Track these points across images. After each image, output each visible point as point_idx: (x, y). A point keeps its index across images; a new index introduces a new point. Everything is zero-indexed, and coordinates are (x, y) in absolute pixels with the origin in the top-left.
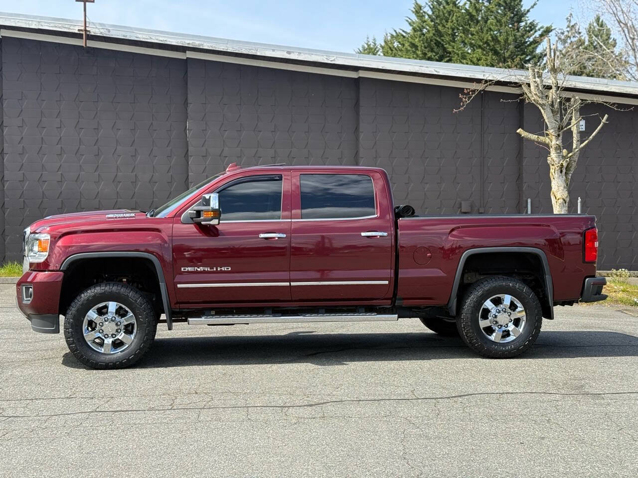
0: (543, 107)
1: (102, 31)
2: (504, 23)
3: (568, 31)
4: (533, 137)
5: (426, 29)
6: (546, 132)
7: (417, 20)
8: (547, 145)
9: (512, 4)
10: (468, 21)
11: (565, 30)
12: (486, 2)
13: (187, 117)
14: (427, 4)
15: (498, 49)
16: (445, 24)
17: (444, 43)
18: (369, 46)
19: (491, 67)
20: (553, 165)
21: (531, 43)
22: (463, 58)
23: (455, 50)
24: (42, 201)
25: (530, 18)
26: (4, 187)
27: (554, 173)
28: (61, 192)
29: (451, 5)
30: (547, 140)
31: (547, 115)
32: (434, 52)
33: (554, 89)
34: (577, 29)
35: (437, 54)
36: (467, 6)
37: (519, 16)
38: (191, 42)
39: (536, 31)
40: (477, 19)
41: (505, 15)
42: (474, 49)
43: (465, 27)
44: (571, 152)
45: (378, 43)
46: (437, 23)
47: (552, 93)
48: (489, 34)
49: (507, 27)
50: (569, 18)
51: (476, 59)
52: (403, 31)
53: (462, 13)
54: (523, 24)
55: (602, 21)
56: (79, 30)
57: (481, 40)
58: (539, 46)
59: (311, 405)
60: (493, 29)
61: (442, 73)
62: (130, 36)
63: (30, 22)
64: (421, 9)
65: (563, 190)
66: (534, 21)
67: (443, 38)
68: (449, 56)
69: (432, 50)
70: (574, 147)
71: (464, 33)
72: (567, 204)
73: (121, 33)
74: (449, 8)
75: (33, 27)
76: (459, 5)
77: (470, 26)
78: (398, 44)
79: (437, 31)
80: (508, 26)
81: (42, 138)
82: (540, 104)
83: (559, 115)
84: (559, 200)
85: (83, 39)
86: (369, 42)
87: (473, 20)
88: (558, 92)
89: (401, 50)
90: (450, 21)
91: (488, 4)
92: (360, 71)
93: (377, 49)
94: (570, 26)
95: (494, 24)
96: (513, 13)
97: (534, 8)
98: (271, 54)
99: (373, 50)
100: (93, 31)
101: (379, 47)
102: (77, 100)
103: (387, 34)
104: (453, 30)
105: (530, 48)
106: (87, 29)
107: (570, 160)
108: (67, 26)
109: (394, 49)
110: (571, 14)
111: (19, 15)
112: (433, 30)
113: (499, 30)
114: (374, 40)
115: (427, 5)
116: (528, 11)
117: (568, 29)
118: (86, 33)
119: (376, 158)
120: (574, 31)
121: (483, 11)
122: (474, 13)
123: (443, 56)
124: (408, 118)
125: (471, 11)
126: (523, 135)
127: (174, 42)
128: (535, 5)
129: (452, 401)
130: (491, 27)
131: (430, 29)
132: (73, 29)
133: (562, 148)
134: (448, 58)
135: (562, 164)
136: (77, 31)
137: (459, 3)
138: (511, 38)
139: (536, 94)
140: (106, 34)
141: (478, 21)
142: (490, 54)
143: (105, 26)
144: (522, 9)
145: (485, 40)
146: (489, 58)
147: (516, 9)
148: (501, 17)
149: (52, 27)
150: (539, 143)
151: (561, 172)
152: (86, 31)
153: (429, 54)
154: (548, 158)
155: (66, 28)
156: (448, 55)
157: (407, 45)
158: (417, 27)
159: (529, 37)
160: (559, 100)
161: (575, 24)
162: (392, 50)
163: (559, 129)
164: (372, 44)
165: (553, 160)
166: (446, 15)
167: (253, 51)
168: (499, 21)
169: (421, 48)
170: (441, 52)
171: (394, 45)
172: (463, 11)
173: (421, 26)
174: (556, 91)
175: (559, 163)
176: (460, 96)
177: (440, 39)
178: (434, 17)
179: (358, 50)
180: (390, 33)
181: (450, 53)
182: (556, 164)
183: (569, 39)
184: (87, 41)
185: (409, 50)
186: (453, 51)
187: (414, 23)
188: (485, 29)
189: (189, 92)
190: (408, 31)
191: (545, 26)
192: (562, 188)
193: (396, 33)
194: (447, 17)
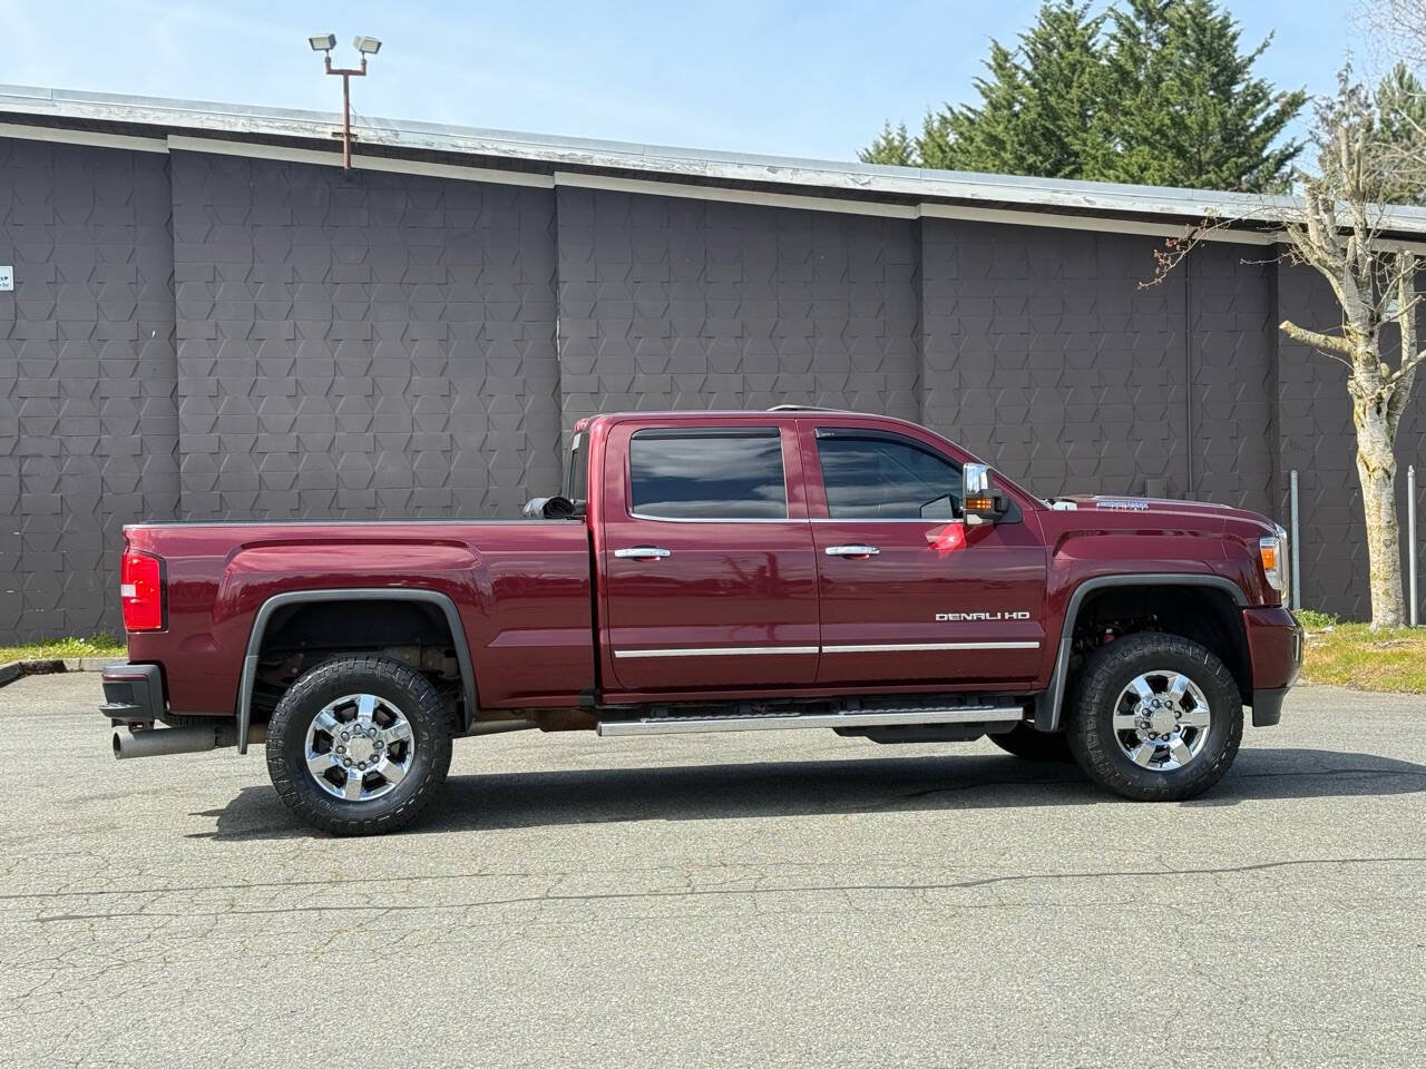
0: (1338, 273)
1: (382, 134)
2: (1199, 86)
3: (1342, 103)
4: (1316, 338)
5: (1021, 103)
6: (1347, 327)
7: (999, 85)
8: (1347, 356)
9: (1215, 45)
10: (1116, 84)
11: (1336, 99)
12: (1156, 41)
13: (557, 312)
14: (1020, 48)
15: (1187, 144)
16: (1064, 93)
17: (1063, 134)
18: (890, 142)
19: (1172, 185)
20: (1360, 397)
21: (1259, 130)
22: (1107, 167)
23: (1087, 149)
24: (258, 496)
25: (1254, 74)
26: (179, 467)
27: (1362, 416)
28: (297, 475)
29: (1078, 50)
30: (1346, 344)
31: (1344, 292)
32: (1041, 154)
33: (1359, 236)
34: (1362, 96)
35: (1047, 157)
36: (1113, 51)
37: (1229, 72)
38: (567, 152)
39: (1269, 104)
40: (1136, 79)
41: (1200, 69)
42: (1130, 144)
43: (1111, 97)
44: (1399, 368)
45: (910, 136)
46: (1046, 90)
47: (1355, 244)
48: (1164, 113)
49: (1204, 96)
50: (1345, 73)
51: (1136, 167)
52: (969, 109)
53: (1103, 67)
54: (1237, 88)
55: (1411, 76)
56: (334, 134)
57: (1147, 126)
58: (1277, 135)
59: (966, 885)
60: (1172, 100)
61: (1100, 204)
62: (441, 144)
63: (233, 120)
64: (1007, 60)
65: (1383, 451)
66: (1262, 81)
67: (1060, 123)
68: (1074, 163)
69: (1036, 150)
70: (1404, 357)
71: (1108, 111)
72: (1392, 479)
73: (421, 137)
74: (1072, 56)
75: (239, 129)
76: (1094, 49)
77: (1120, 94)
78: (957, 136)
79: (1047, 106)
80: (1207, 94)
81: (257, 362)
82: (1330, 269)
83: (1370, 291)
84: (1376, 473)
85: (342, 152)
86: (890, 134)
87: (1128, 82)
88: (1368, 242)
89: (965, 152)
90: (1075, 84)
91: (1160, 45)
92: (922, 204)
93: (909, 150)
94: (1347, 92)
95: (1176, 89)
96: (1216, 66)
97: (1264, 54)
98: (735, 174)
99: (900, 151)
100: (365, 135)
101: (912, 144)
102: (327, 280)
103: (930, 117)
104: (1082, 103)
105: (1257, 140)
106: (352, 131)
107: (1398, 387)
108: (308, 126)
109: (947, 150)
110: (1349, 65)
111: (208, 105)
112: (1037, 106)
113: (1186, 104)
114: (903, 129)
115: (1022, 52)
116: (1251, 60)
117: (1343, 98)
118: (348, 140)
119: (959, 388)
120: (1355, 102)
121: (1149, 63)
122: (1129, 66)
123: (1059, 161)
124: (1028, 301)
125: (1122, 61)
126: (1293, 335)
127: (531, 154)
128: (1265, 46)
129: (1248, 875)
130: (1170, 96)
131: (1031, 104)
132: (323, 132)
133: (1378, 360)
134: (1072, 167)
135: (1380, 394)
136: (329, 137)
137: (1094, 45)
138: (1213, 121)
139: (1320, 248)
140: (390, 141)
141: (1138, 86)
142: (1169, 155)
143: (388, 125)
144: (1237, 56)
145: (1157, 125)
146: (1166, 164)
147: (1223, 57)
148: (1191, 75)
149: (277, 128)
150: (1330, 351)
151: (1379, 411)
152: (349, 135)
153: (1031, 159)
154: (1350, 382)
155: (306, 130)
156: (1073, 159)
157: (979, 138)
158: (1001, 99)
159: (1254, 116)
160: (1370, 259)
161: (1357, 87)
162: (943, 152)
163: (1372, 319)
164: (899, 138)
165: (1361, 387)
166: (1066, 72)
167: (697, 168)
168: (1186, 83)
169: (1012, 145)
170: (1055, 153)
171: (948, 139)
172: (1104, 62)
173: (1008, 97)
174: (1364, 240)
175: (1373, 393)
176: (1156, 255)
177: (1054, 125)
178: (1037, 76)
179: (865, 153)
180: (938, 114)
181: (1077, 155)
182: (1367, 395)
183: (1344, 118)
184: (352, 156)
185: (984, 151)
186: (1084, 151)
187: (991, 90)
188: (1156, 101)
189: (561, 259)
190: (980, 109)
191: (1290, 92)
192: (1381, 446)
193: (952, 113)
194: (1066, 77)
